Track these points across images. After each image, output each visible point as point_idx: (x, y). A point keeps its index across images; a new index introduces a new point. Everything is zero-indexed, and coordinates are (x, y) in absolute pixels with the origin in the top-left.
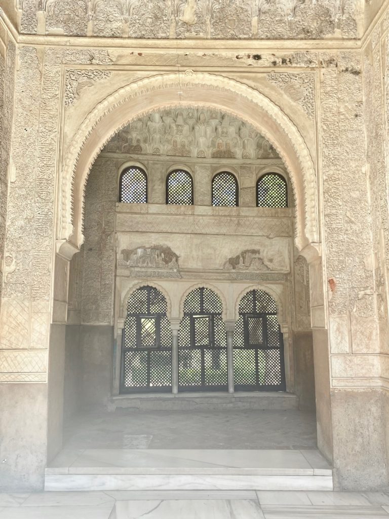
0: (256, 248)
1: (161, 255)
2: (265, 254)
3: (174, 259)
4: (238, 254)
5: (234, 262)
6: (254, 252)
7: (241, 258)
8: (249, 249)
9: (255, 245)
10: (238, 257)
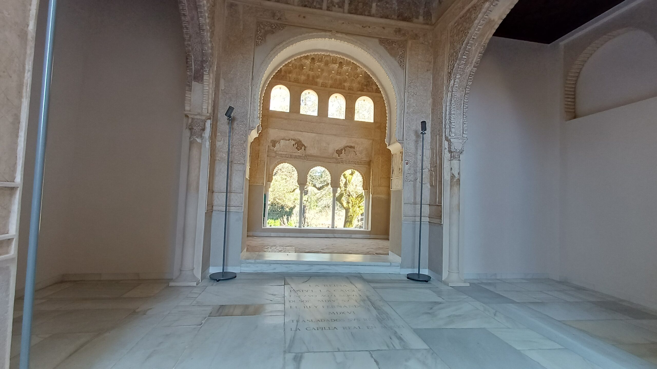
0: (353, 145)
1: (295, 145)
2: (358, 149)
3: (303, 148)
4: (342, 148)
5: (339, 152)
6: (351, 147)
7: (344, 150)
8: (349, 145)
9: (352, 143)
10: (342, 150)
